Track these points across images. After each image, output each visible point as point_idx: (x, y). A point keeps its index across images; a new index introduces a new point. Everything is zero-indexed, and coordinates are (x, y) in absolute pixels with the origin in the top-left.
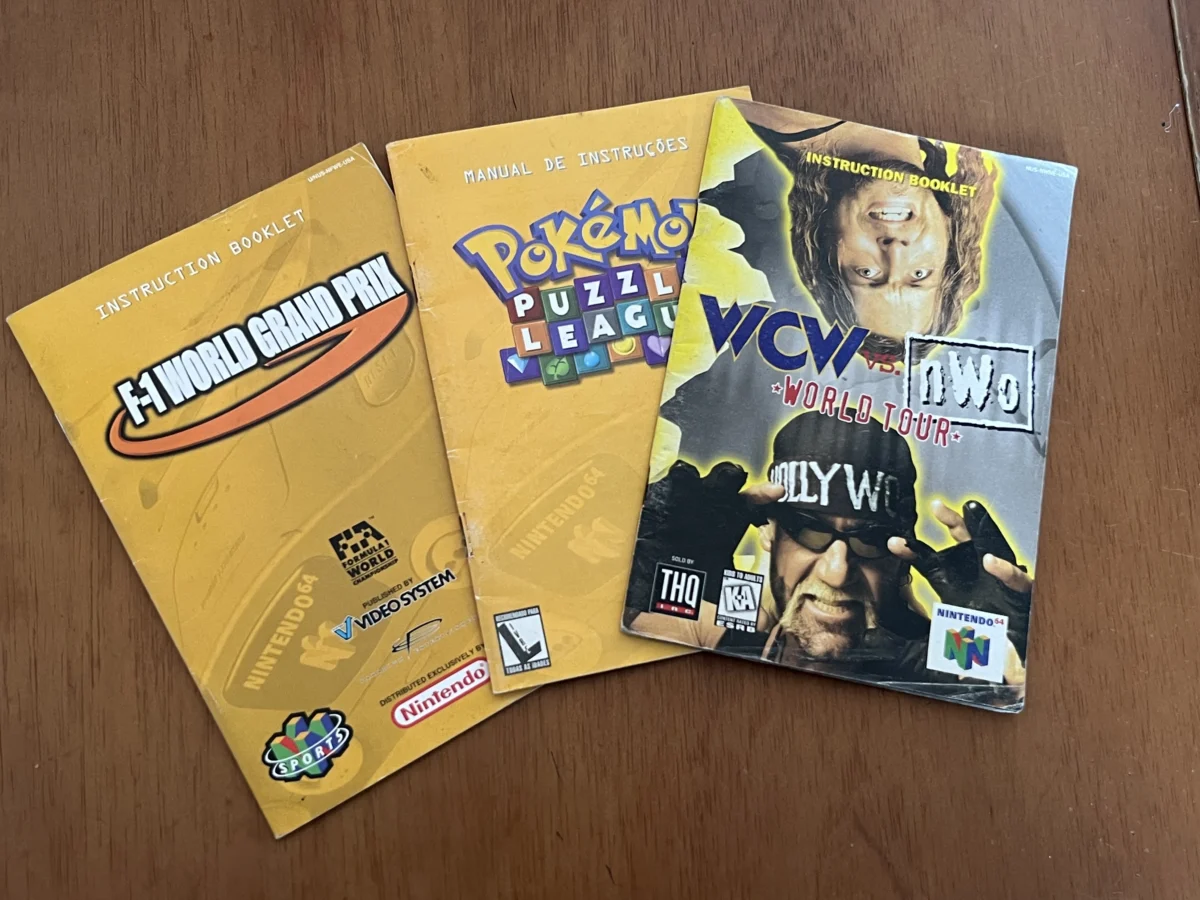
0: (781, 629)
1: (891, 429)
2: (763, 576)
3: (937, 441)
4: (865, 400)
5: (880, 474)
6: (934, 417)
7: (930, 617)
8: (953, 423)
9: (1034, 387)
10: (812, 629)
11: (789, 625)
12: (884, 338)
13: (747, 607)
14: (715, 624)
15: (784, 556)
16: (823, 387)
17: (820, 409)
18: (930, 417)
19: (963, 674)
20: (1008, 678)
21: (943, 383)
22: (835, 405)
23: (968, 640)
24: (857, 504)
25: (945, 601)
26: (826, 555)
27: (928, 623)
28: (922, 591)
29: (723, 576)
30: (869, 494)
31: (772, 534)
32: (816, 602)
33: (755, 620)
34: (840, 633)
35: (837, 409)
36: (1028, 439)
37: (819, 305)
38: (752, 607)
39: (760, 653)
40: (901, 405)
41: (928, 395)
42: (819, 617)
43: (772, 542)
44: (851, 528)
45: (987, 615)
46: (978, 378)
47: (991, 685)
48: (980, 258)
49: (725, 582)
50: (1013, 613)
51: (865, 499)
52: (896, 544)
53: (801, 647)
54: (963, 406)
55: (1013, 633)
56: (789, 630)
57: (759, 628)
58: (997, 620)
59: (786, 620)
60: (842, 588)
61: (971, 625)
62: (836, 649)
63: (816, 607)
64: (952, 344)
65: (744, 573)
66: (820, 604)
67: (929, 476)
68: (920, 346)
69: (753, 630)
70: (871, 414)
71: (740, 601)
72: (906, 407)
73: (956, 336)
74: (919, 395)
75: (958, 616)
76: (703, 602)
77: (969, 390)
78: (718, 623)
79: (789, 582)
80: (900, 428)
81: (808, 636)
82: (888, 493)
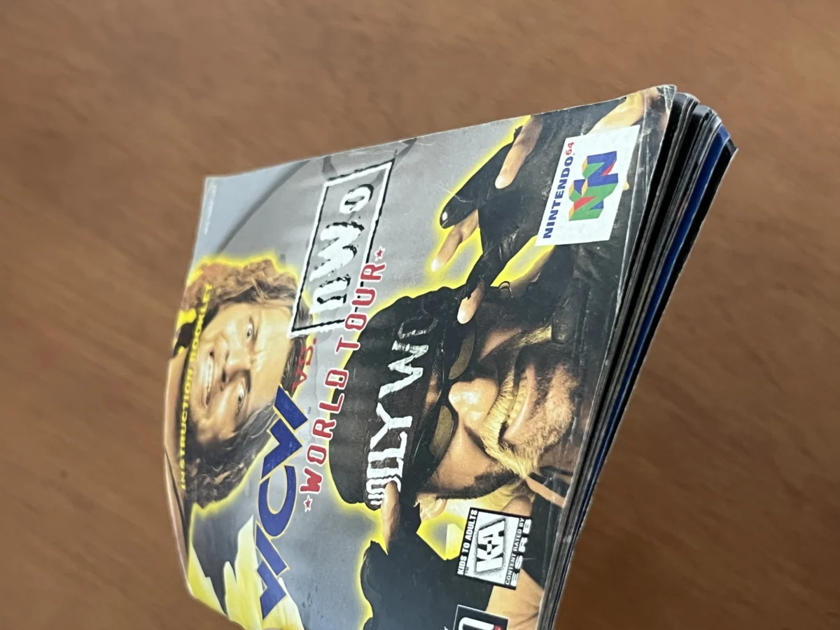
0: (533, 476)
1: (358, 341)
2: (471, 509)
3: (378, 278)
4: (329, 380)
5: (396, 346)
6: (358, 286)
7: (550, 249)
8: (367, 261)
9: (356, 171)
10: (540, 424)
11: (530, 463)
12: (286, 366)
13: (502, 534)
14: (514, 588)
15: (454, 477)
16: (313, 440)
17: (328, 440)
18: (358, 291)
19: (623, 184)
20: (635, 118)
21: (331, 282)
22: (328, 420)
23: (585, 187)
24: (418, 373)
25: (536, 232)
26: (461, 411)
27: (557, 247)
28: (520, 266)
29: (464, 576)
30: (410, 359)
31: (431, 497)
32: (510, 422)
33: (518, 519)
34: (549, 380)
35: (332, 416)
36: (398, 165)
37: (256, 456)
38: (500, 527)
39: (557, 508)
40: (339, 331)
41: (338, 298)
42: (527, 416)
43: (437, 498)
44: (440, 379)
45: (561, 166)
46: (336, 240)
47: (641, 140)
48: (251, 264)
49: (470, 574)
50: (563, 133)
51: (414, 364)
52: (465, 313)
53: (558, 442)
54: (355, 252)
55: (585, 126)
56: (535, 463)
57: (527, 514)
58: (568, 154)
59: (523, 467)
60: (500, 383)
61: (569, 184)
62: (568, 384)
63: (514, 420)
64: (305, 278)
65: (465, 540)
66: (513, 415)
67: (407, 280)
68: (300, 317)
69: (529, 522)
70: (341, 369)
71: (494, 547)
72: (343, 324)
73: (299, 275)
74: (336, 310)
75: (555, 208)
76: (490, 611)
77: (344, 248)
78: (514, 583)
79: (482, 467)
80: (358, 328)
81: (548, 428)
82: (413, 333)
